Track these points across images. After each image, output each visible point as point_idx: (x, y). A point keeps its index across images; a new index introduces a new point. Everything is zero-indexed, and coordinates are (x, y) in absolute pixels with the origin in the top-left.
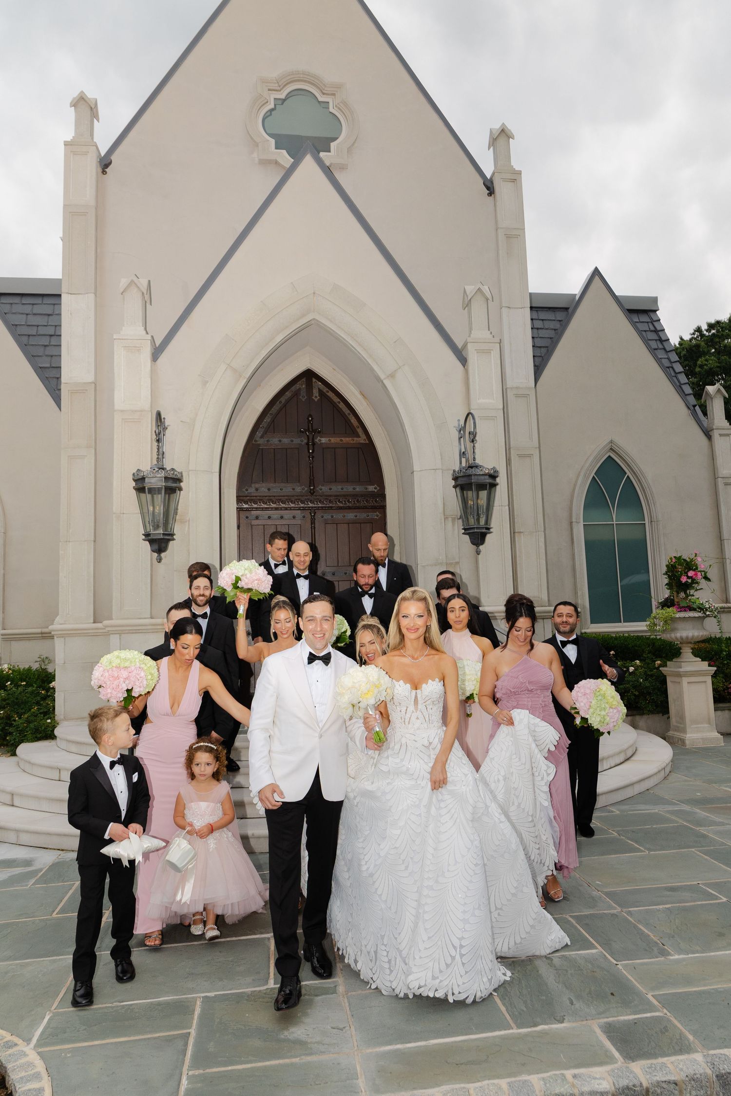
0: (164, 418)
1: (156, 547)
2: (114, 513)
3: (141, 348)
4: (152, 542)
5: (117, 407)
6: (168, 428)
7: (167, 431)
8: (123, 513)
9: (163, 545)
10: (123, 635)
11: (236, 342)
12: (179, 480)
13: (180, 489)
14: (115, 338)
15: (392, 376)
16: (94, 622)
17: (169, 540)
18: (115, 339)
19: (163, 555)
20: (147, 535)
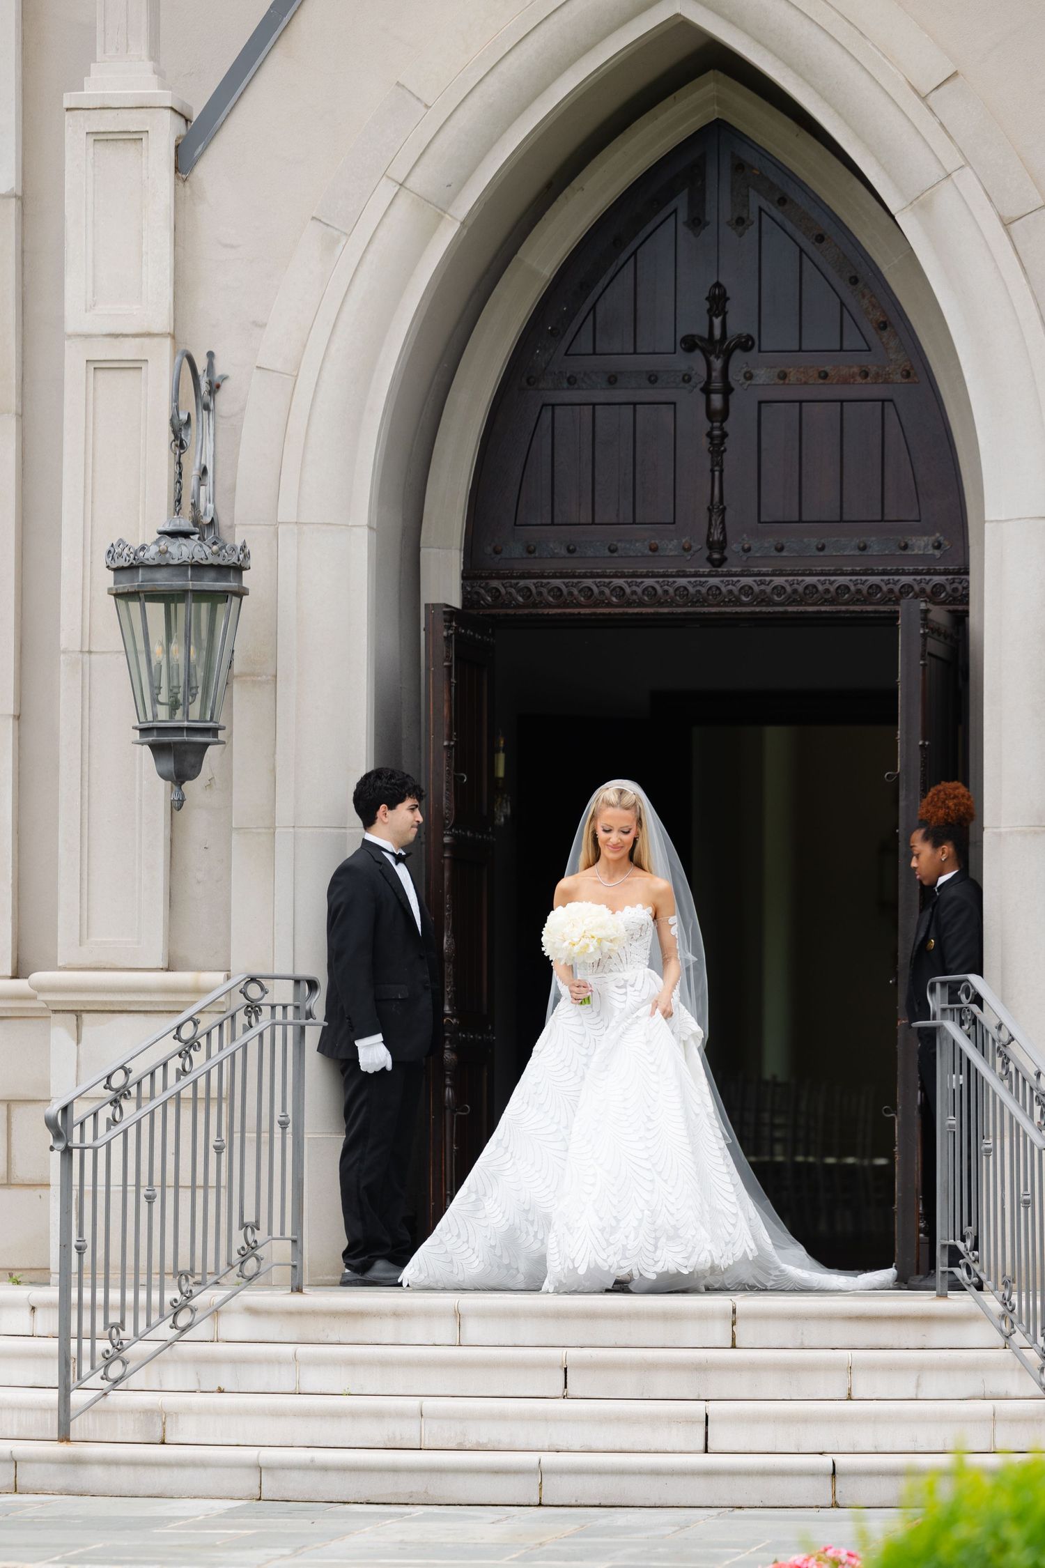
0: (211, 355)
1: (169, 765)
2: (64, 652)
3: (143, 136)
4: (157, 749)
5: (71, 326)
6: (225, 386)
7: (220, 396)
8: (90, 652)
9: (191, 759)
10: (85, 1016)
11: (427, 107)
12: (238, 570)
13: (241, 593)
14: (66, 104)
15: (922, 203)
16: (16, 976)
17: (207, 745)
18: (68, 109)
19: (188, 785)
20: (144, 731)
